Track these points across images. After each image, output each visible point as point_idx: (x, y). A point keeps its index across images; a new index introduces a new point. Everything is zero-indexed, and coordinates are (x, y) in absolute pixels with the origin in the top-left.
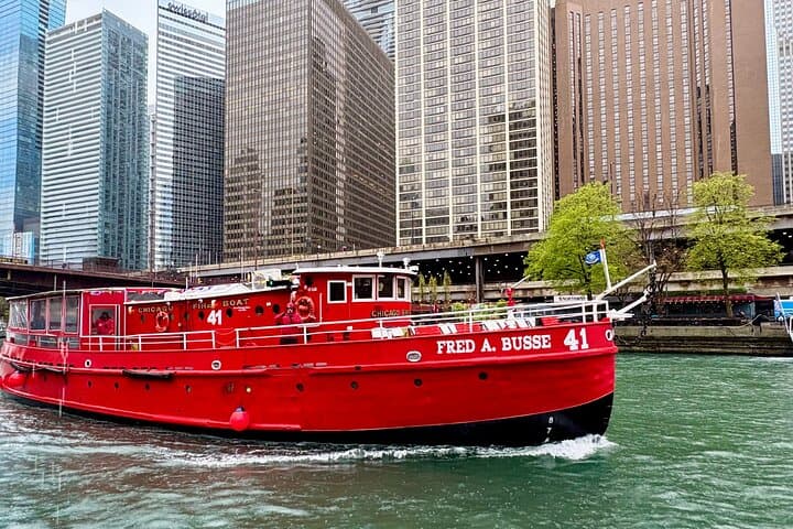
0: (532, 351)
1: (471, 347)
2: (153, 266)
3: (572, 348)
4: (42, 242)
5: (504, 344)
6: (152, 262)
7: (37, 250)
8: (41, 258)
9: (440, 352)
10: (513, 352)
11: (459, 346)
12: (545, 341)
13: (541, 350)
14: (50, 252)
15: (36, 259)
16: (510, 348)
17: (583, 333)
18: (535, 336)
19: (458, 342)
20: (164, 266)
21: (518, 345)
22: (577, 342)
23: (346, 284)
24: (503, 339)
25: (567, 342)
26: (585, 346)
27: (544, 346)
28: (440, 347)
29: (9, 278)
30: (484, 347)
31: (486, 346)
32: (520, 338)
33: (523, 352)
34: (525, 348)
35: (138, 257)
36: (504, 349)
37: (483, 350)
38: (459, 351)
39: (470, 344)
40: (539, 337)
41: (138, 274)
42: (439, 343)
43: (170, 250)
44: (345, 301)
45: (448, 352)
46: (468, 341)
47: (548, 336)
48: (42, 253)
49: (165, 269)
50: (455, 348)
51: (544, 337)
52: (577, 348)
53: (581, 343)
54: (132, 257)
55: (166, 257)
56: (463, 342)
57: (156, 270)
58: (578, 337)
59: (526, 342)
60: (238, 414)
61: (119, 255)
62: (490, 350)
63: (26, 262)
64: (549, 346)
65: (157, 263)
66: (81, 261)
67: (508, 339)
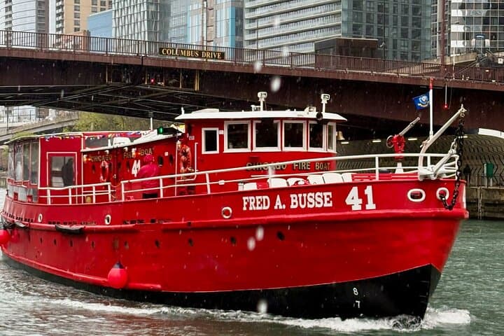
0: (315, 210)
1: (266, 205)
2: (446, 51)
3: (354, 208)
4: (247, 15)
5: (293, 201)
6: (445, 42)
7: (239, 30)
8: (246, 46)
9: (245, 208)
10: (299, 210)
11: (258, 203)
12: (327, 199)
13: (324, 209)
14: (261, 34)
15: (238, 49)
16: (296, 206)
17: (369, 191)
18: (318, 194)
19: (258, 198)
20: (469, 50)
21: (303, 203)
22: (360, 201)
23: (219, 132)
24: (292, 196)
25: (348, 201)
26: (371, 206)
27: (326, 205)
28: (245, 203)
29: (197, 88)
30: (277, 204)
31: (279, 204)
32: (305, 195)
33: (307, 210)
34: (309, 206)
35: (417, 33)
36: (292, 206)
37: (276, 207)
38: (258, 208)
39: (266, 200)
40: (321, 194)
41: (417, 70)
42: (244, 198)
43: (483, 12)
44: (217, 152)
45: (251, 208)
46: (265, 197)
47: (330, 194)
48: (247, 37)
49: (471, 58)
50: (255, 205)
51: (326, 194)
52: (359, 208)
53: (365, 202)
54: (404, 34)
55: (474, 28)
56: (260, 197)
57: (453, 59)
58: (362, 195)
59: (310, 200)
60: (115, 271)
61: (381, 32)
62: (281, 207)
63: (223, 55)
64: (331, 205)
65: (456, 44)
66: (311, 49)
67: (295, 196)
